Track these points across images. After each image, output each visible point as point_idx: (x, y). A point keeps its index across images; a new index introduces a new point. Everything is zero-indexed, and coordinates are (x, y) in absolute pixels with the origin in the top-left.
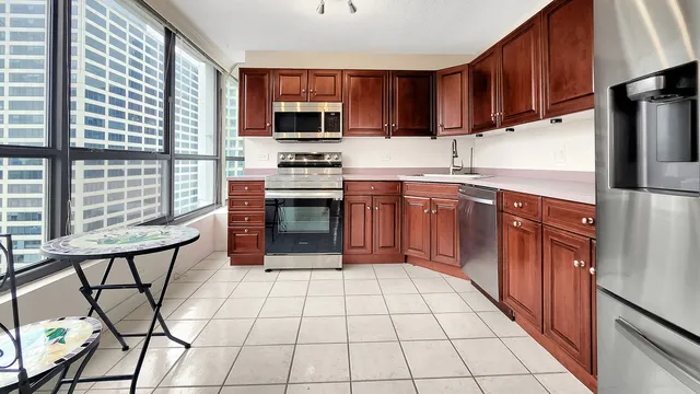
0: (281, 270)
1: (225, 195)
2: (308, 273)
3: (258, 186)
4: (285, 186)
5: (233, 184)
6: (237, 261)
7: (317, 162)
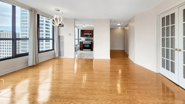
0: (85, 51)
1: (79, 43)
3: (82, 42)
4: (85, 42)
5: (80, 42)
6: (80, 50)
7: (89, 40)
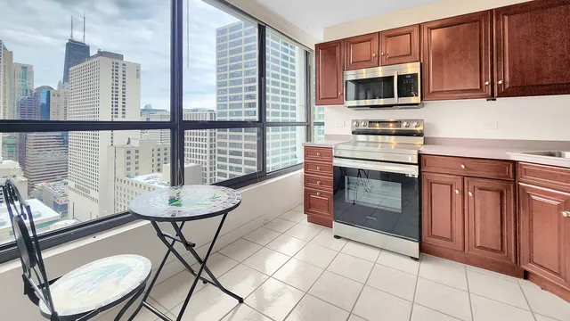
0: (349, 240)
2: (378, 252)
3: (327, 152)
5: (308, 150)
